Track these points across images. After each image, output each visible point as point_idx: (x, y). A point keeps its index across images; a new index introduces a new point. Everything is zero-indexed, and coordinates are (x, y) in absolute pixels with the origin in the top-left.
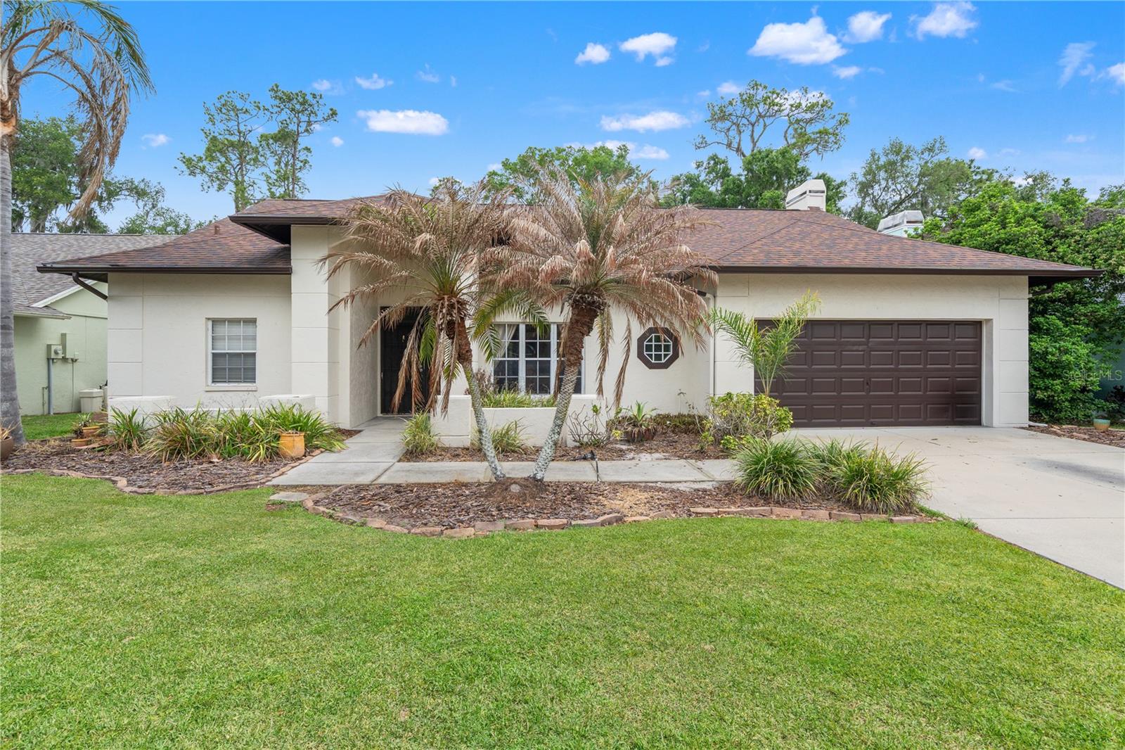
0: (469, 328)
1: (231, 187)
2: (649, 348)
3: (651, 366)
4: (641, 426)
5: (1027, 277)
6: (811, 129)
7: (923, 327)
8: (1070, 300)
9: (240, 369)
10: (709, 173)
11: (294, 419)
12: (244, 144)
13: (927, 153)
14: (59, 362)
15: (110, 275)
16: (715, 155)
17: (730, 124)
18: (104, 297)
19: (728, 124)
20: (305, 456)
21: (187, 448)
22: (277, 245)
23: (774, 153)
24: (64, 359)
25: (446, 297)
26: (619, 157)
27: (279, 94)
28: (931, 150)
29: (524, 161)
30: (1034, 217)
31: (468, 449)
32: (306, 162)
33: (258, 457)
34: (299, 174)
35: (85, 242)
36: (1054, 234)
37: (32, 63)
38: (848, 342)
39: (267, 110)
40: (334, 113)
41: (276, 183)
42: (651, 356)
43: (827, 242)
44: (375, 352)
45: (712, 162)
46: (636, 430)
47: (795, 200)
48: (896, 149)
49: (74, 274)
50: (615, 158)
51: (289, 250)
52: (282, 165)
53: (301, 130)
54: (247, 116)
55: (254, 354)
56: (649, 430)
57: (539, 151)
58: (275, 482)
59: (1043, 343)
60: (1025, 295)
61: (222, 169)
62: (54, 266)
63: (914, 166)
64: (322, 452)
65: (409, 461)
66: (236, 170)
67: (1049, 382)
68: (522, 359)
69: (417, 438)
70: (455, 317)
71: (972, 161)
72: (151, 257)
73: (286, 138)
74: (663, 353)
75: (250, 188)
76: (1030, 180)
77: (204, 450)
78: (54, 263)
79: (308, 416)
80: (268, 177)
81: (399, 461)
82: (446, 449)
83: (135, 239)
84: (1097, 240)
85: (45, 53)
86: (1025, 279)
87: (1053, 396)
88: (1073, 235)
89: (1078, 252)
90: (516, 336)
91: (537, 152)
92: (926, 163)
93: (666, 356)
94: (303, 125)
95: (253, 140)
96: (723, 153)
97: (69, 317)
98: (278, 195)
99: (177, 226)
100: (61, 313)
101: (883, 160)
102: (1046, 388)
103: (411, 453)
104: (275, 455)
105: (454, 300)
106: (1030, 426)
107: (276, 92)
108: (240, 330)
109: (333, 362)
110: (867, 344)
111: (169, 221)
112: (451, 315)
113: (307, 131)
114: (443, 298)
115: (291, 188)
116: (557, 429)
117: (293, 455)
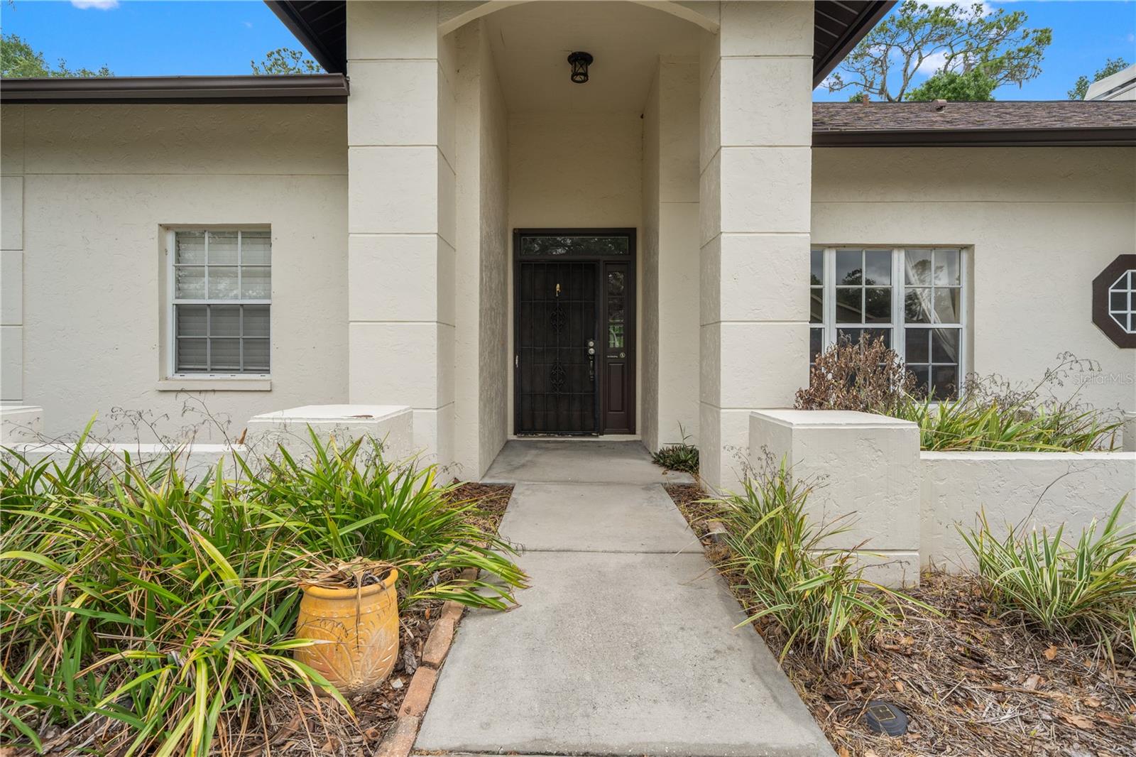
3: (1121, 341)
9: (236, 342)
42: (1123, 317)
55: (264, 311)
108: (236, 254)
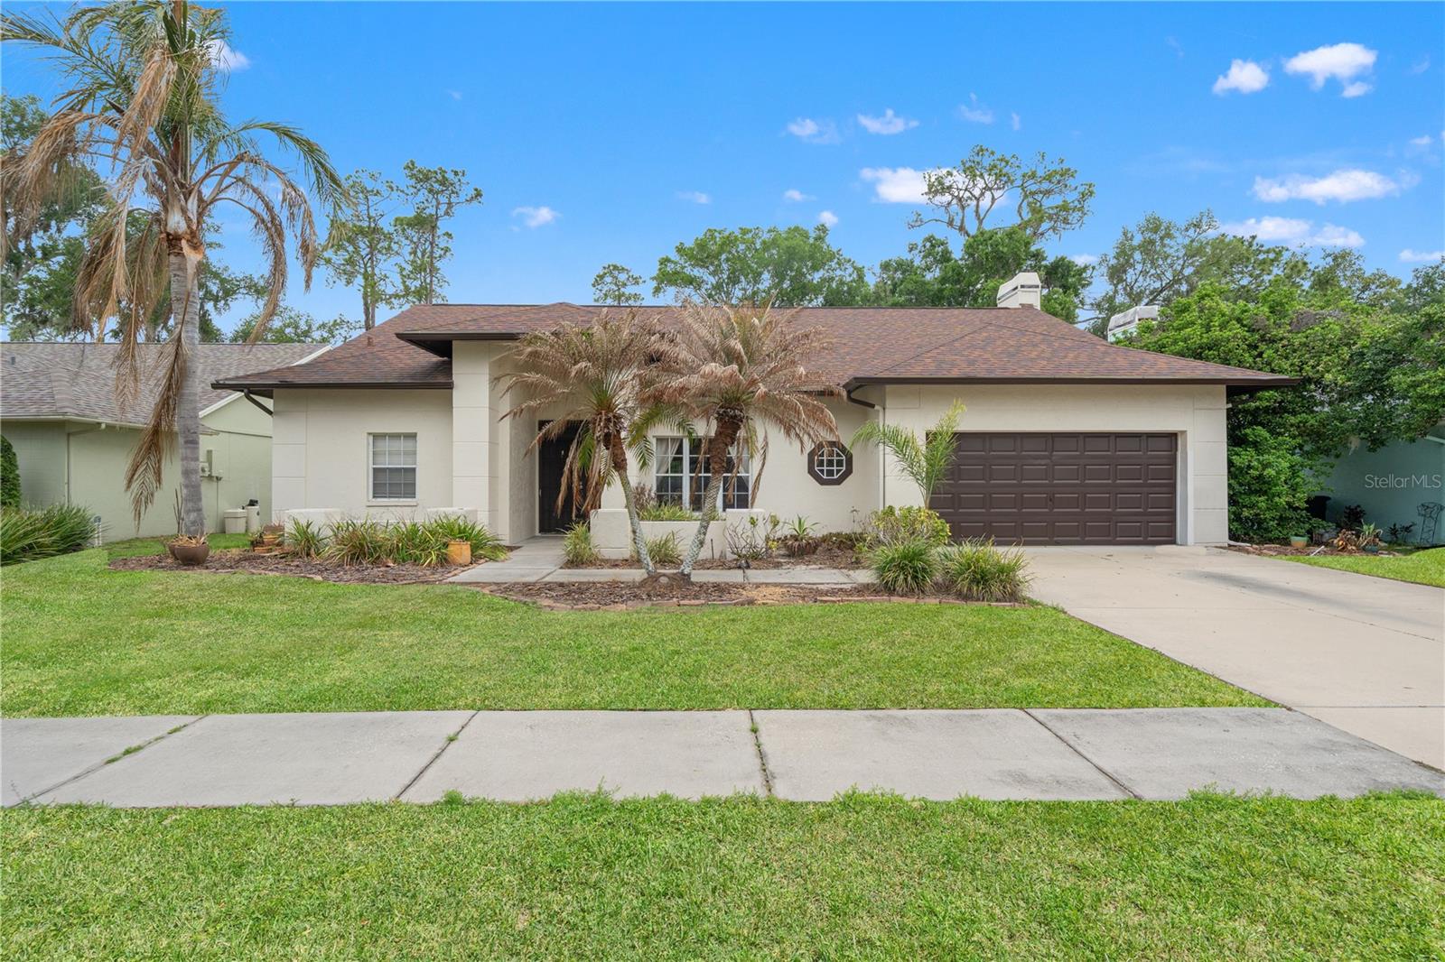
0: (624, 439)
1: (360, 280)
2: (821, 463)
3: (822, 482)
4: (802, 540)
5: (1225, 386)
6: (1049, 203)
7: (1112, 438)
8: (1280, 409)
9: (400, 484)
10: (925, 257)
11: (459, 529)
12: (376, 230)
13: (1192, 229)
14: (206, 480)
15: (275, 391)
16: (932, 236)
17: (950, 198)
18: (270, 413)
19: (947, 197)
20: (471, 563)
21: (365, 554)
22: (435, 359)
23: (999, 235)
24: (210, 477)
25: (603, 412)
26: (816, 239)
27: (415, 171)
28: (1197, 226)
29: (702, 246)
30: (1239, 320)
31: (627, 560)
32: (447, 250)
33: (430, 562)
34: (438, 264)
35: (221, 352)
36: (1259, 338)
37: (216, 191)
38: (1029, 455)
39: (402, 191)
40: (478, 194)
41: (411, 276)
42: (822, 471)
43: (1011, 349)
44: (533, 468)
45: (928, 244)
46: (797, 544)
47: (1007, 296)
48: (1154, 225)
49: (246, 390)
50: (811, 241)
51: (450, 363)
52: (419, 254)
53: (441, 212)
54: (378, 198)
55: (414, 470)
56: (809, 543)
57: (720, 233)
58: (450, 580)
59: (1246, 457)
60: (1224, 406)
61: (350, 262)
62: (227, 382)
63: (1176, 246)
64: (486, 561)
65: (569, 568)
66: (366, 260)
67: (1254, 498)
68: (686, 475)
69: (578, 547)
70: (612, 429)
71: (1254, 237)
72: (316, 372)
73: (423, 223)
74: (835, 468)
75: (382, 282)
76: (1329, 259)
77: (379, 557)
78: (226, 379)
79: (473, 528)
80: (402, 269)
81: (561, 568)
82: (607, 561)
83: (272, 349)
84: (1305, 344)
85: (228, 181)
86: (1223, 388)
87: (1258, 514)
88: (1281, 339)
89: (1287, 358)
90: (680, 451)
91: (716, 234)
92: (1192, 241)
93: (838, 471)
94: (443, 208)
95: (386, 225)
96: (941, 232)
97: (217, 432)
98: (413, 289)
99: (297, 327)
100: (209, 428)
101: (1137, 240)
102: (1253, 506)
103: (572, 562)
104: (444, 561)
105: (610, 415)
106: (1230, 546)
107: (412, 170)
108: (401, 445)
109: (493, 477)
110: (1049, 458)
111: (288, 321)
112: (608, 428)
113: (447, 213)
114: (601, 413)
115: (428, 281)
116: (703, 530)
117: (461, 562)
